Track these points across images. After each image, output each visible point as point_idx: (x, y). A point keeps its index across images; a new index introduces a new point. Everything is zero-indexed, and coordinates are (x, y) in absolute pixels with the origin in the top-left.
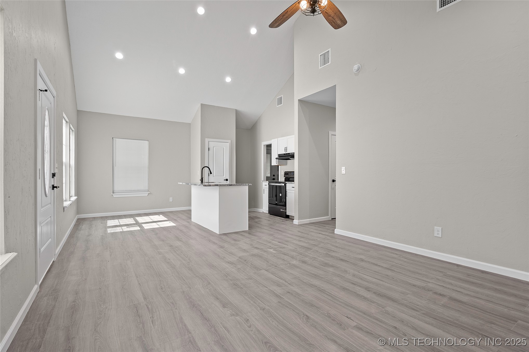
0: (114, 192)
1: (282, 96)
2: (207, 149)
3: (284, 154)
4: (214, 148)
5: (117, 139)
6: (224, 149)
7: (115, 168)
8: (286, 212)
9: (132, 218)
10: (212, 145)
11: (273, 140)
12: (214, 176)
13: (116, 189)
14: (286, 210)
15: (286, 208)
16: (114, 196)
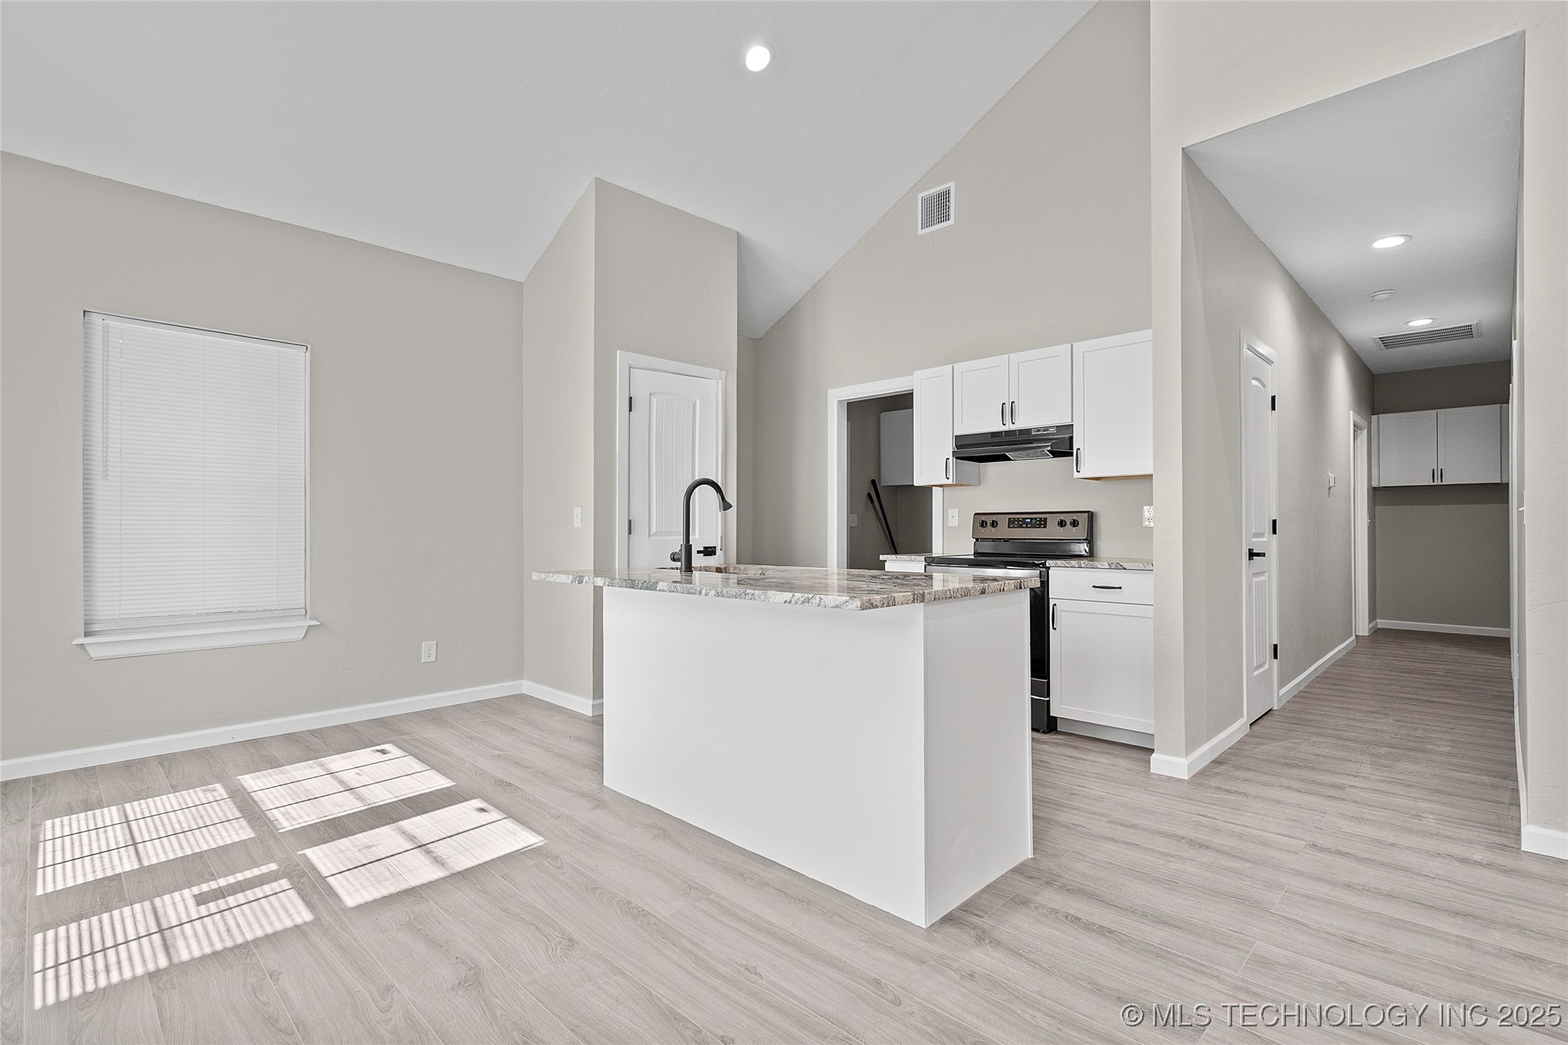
0: (95, 628)
1: (952, 185)
2: (621, 404)
3: (994, 434)
4: (654, 401)
5: (114, 324)
6: (694, 405)
7: (102, 491)
8: (1048, 702)
9: (218, 786)
10: (643, 383)
11: (919, 374)
12: (656, 534)
13: (106, 608)
14: (1048, 696)
15: (1049, 682)
16: (94, 653)
